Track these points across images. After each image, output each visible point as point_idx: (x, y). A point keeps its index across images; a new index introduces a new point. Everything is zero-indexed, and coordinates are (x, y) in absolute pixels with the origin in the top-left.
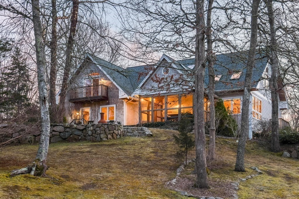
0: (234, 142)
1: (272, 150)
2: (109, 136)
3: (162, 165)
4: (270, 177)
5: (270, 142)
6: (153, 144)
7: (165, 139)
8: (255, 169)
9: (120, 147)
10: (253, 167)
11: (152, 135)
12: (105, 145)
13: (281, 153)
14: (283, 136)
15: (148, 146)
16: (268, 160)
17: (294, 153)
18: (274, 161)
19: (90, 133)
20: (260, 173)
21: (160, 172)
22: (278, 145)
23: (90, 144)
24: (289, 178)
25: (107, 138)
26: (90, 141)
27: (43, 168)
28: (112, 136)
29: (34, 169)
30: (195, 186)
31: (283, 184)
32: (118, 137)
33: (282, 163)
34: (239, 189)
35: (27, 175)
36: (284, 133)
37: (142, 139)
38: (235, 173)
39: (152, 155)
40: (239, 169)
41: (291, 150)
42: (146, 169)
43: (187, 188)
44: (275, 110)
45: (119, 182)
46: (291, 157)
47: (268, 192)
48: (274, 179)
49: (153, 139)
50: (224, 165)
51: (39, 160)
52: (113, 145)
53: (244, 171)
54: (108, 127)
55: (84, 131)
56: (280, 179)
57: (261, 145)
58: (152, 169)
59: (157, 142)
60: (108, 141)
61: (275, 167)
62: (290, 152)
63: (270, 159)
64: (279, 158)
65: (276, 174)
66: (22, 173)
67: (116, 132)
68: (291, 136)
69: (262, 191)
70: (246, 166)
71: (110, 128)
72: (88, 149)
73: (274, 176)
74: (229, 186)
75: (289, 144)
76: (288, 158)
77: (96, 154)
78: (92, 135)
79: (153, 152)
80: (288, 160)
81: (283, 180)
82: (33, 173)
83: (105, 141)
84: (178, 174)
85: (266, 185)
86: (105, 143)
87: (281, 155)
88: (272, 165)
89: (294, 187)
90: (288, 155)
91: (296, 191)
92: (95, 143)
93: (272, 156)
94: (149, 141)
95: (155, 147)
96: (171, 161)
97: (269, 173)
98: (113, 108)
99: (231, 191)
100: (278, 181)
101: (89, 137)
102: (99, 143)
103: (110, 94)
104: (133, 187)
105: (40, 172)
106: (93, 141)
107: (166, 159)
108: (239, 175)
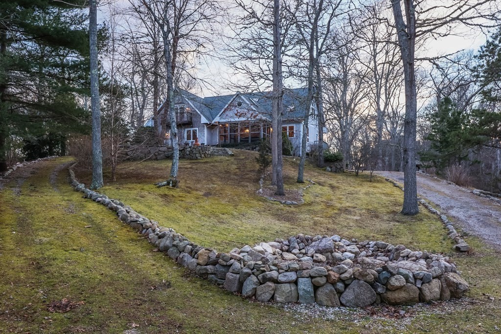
0: (292, 160)
1: (319, 166)
2: (203, 156)
3: (246, 178)
4: (321, 187)
5: (318, 160)
6: (236, 162)
7: (243, 157)
8: (310, 181)
9: (212, 164)
10: (309, 180)
11: (233, 155)
12: (201, 162)
13: (325, 168)
14: (326, 156)
15: (232, 163)
16: (317, 174)
17: (334, 168)
18: (320, 174)
19: (188, 153)
20: (314, 184)
21: (248, 184)
22: (322, 163)
23: (189, 161)
24: (332, 187)
25: (201, 157)
26: (188, 159)
27: (177, 182)
28: (205, 155)
29: (171, 182)
30: (276, 194)
31: (330, 191)
32: (209, 156)
33: (326, 176)
34: (304, 195)
35: (168, 186)
36: (327, 154)
37: (227, 158)
38: (298, 184)
39: (237, 170)
40: (300, 181)
41: (332, 166)
42: (237, 182)
43: (271, 195)
44: (321, 137)
45: (225, 191)
46: (331, 171)
47: (321, 197)
48: (323, 188)
49: (235, 157)
50: (290, 178)
51: (173, 176)
52: (206, 163)
53: (303, 183)
54: (202, 149)
55: (183, 151)
56: (327, 187)
57: (311, 163)
58: (242, 182)
59: (239, 161)
60: (202, 160)
61: (322, 179)
62: (331, 167)
63: (318, 173)
64: (324, 172)
65: (324, 184)
66: (164, 186)
67: (207, 152)
68: (331, 156)
69: (318, 196)
70: (305, 178)
71: (203, 149)
72: (189, 166)
73: (323, 186)
74: (297, 193)
75: (330, 162)
76: (330, 172)
77: (197, 170)
78: (189, 155)
79: (237, 168)
80: (330, 173)
81: (329, 189)
82: (171, 185)
83: (199, 159)
84: (262, 185)
85: (319, 192)
86: (200, 161)
87: (325, 170)
88: (320, 177)
89: (337, 193)
90: (330, 170)
91: (338, 196)
92: (193, 161)
93: (319, 171)
94: (232, 159)
95: (238, 164)
96: (252, 175)
97: (320, 184)
98: (196, 130)
99: (299, 197)
100: (326, 189)
101: (187, 156)
102: (196, 161)
103: (194, 119)
104: (236, 195)
105: (175, 185)
106: (191, 159)
107: (248, 174)
108: (301, 186)
